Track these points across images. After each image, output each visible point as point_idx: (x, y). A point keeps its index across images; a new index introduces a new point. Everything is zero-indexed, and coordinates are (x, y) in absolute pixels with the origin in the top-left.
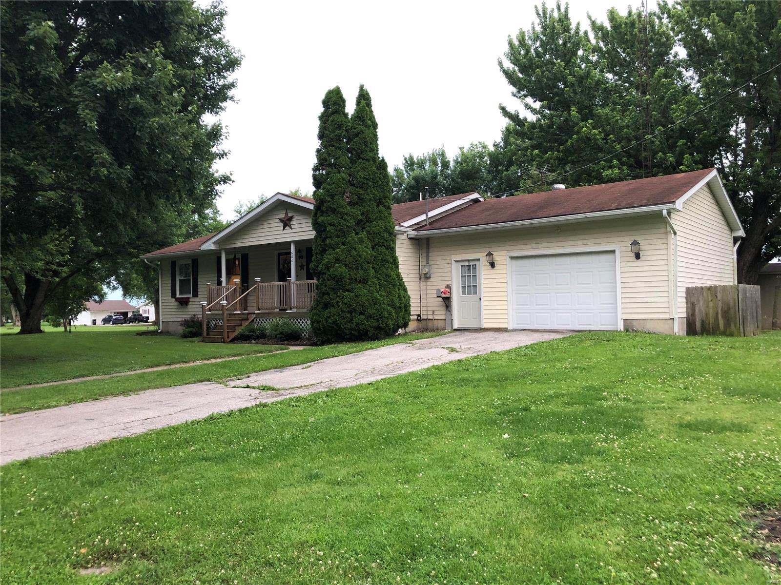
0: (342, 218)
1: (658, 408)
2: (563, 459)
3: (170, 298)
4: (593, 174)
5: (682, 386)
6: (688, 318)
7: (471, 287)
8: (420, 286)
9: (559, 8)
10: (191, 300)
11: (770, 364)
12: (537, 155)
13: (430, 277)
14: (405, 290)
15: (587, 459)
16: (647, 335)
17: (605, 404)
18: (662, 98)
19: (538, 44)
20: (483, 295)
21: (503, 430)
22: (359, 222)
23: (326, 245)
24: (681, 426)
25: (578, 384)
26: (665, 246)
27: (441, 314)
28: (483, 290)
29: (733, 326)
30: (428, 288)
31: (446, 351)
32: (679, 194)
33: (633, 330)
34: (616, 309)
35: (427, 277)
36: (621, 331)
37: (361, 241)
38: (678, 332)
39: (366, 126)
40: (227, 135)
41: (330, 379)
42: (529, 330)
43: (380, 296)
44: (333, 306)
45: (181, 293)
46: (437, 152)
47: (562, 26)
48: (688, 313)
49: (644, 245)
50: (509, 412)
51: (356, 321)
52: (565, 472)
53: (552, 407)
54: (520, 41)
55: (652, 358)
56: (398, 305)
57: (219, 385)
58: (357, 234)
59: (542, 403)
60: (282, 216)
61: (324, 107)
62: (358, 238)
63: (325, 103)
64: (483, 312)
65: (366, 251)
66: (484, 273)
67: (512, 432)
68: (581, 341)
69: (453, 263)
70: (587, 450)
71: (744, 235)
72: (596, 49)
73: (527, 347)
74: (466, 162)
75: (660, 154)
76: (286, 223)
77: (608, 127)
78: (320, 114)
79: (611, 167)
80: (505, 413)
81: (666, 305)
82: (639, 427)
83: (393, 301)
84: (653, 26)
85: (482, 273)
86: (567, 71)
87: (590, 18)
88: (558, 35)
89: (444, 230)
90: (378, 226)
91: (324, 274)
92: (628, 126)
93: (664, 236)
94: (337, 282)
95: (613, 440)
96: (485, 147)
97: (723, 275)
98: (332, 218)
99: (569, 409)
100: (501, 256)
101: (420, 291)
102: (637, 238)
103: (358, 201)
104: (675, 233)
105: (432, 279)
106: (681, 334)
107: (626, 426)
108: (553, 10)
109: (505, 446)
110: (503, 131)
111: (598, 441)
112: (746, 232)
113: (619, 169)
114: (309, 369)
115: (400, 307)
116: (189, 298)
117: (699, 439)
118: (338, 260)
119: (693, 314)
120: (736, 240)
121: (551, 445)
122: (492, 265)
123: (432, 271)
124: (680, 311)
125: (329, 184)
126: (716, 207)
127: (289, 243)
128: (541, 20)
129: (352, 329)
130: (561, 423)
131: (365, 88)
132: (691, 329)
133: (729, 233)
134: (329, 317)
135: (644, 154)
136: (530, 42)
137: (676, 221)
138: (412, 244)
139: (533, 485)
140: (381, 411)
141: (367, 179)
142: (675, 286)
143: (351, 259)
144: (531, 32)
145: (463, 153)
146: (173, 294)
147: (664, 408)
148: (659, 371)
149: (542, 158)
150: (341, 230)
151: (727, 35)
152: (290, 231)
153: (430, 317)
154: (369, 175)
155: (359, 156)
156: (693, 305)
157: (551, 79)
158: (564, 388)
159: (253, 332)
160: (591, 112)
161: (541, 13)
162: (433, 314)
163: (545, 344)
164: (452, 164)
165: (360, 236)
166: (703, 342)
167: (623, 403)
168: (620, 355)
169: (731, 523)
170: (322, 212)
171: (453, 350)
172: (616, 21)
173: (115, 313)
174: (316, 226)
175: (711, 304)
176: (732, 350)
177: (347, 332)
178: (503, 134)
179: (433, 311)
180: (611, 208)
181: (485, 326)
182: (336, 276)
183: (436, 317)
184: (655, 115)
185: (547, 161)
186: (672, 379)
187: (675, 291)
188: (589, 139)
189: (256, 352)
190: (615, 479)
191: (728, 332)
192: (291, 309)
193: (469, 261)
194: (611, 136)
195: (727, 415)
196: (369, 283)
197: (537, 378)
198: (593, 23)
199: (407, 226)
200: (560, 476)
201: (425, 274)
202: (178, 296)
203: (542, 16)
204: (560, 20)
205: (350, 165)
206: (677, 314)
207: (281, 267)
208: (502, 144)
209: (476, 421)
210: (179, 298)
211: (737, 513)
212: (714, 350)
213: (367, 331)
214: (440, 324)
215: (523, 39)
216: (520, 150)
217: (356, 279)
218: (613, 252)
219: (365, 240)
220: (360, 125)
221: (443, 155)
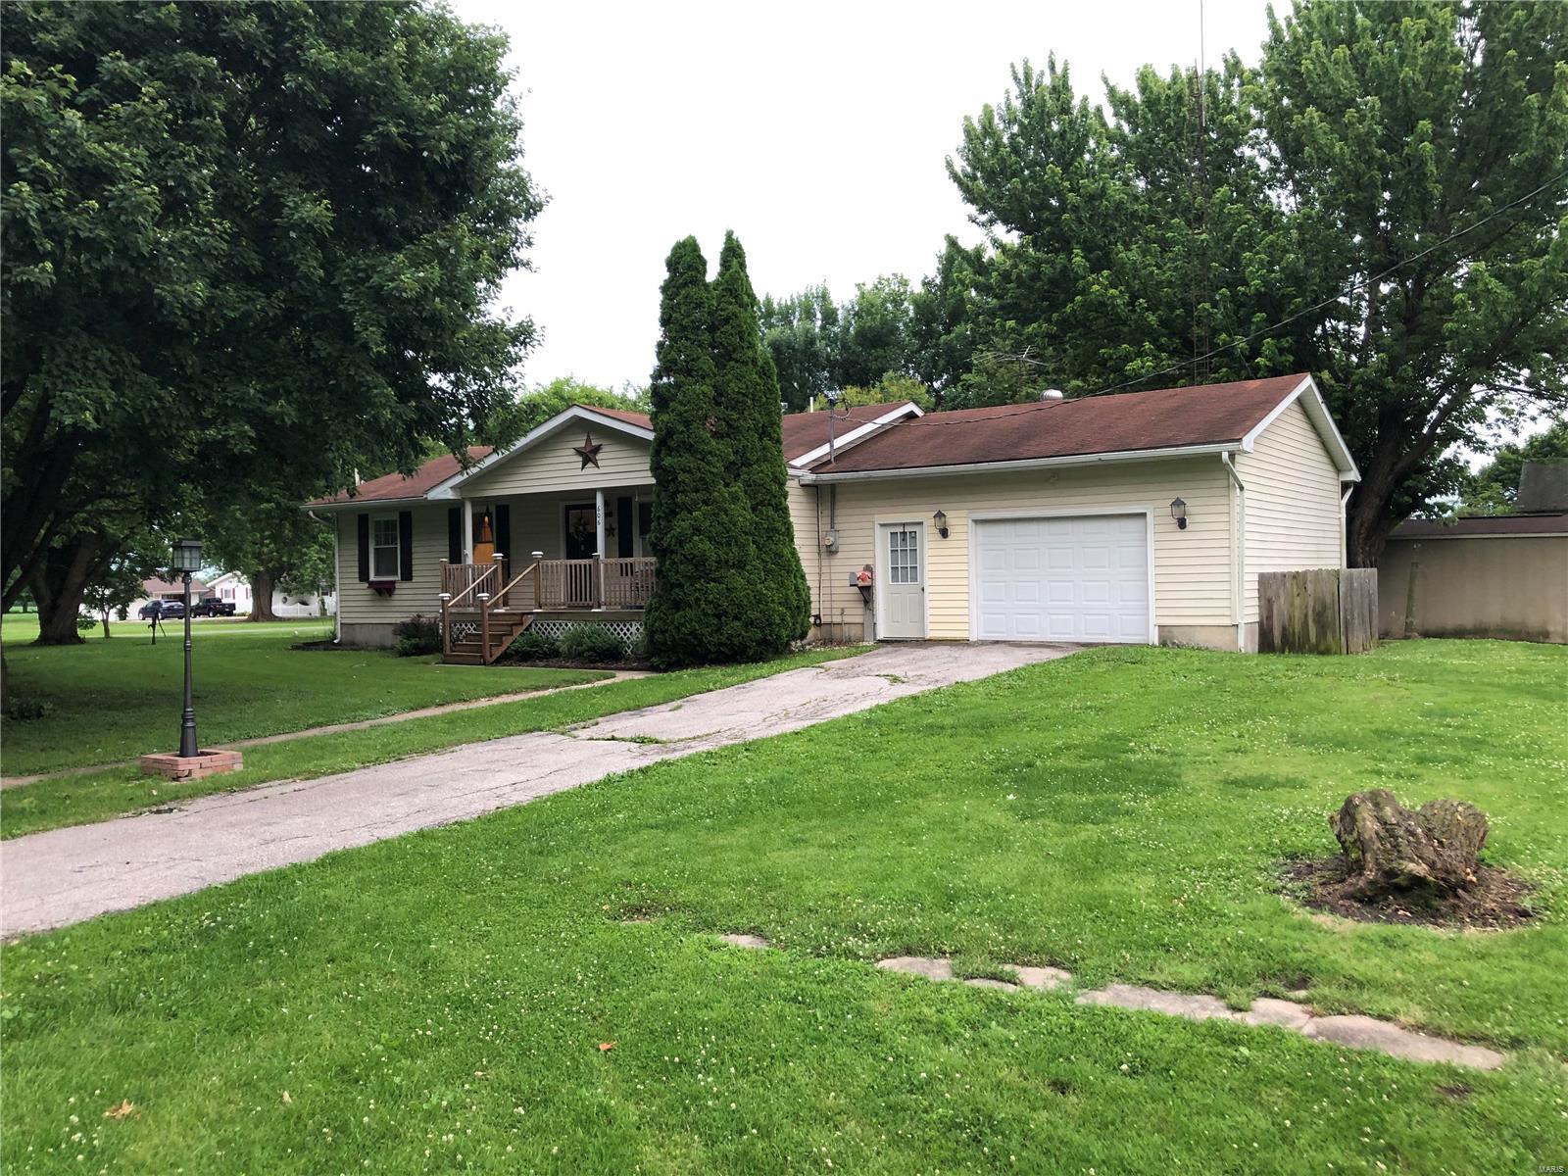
0: (702, 460)
1: (1201, 762)
2: (1086, 819)
3: (357, 581)
4: (1109, 364)
5: (1235, 733)
6: (1261, 623)
7: (906, 569)
8: (820, 567)
9: (1052, 68)
10: (397, 586)
11: (1363, 700)
12: (1013, 330)
13: (837, 552)
14: (803, 577)
15: (1114, 819)
16: (1194, 653)
17: (1132, 757)
18: (1228, 237)
19: (1015, 129)
20: (927, 583)
21: (1007, 791)
22: (730, 467)
23: (677, 505)
24: (1226, 782)
25: (1093, 731)
26: (1225, 509)
27: (855, 614)
28: (927, 574)
29: (1329, 636)
30: (834, 569)
31: (885, 682)
32: (1249, 423)
33: (1174, 643)
34: (1148, 609)
35: (831, 551)
36: (1154, 646)
37: (735, 498)
38: (1246, 647)
39: (741, 306)
40: (540, 339)
41: (730, 726)
42: (1004, 642)
43: (769, 589)
44: (690, 606)
45: (377, 573)
46: (814, 291)
47: (1058, 100)
48: (1261, 615)
49: (1195, 507)
50: (1008, 768)
51: (728, 631)
52: (1089, 832)
53: (1063, 762)
54: (984, 128)
55: (1199, 692)
56: (795, 603)
57: (563, 737)
58: (727, 485)
59: (1049, 757)
60: (581, 444)
61: (669, 270)
62: (730, 493)
63: (671, 264)
64: (928, 612)
65: (742, 514)
66: (930, 546)
67: (1017, 791)
68: (1092, 663)
69: (877, 527)
70: (1114, 810)
71: (1358, 479)
72: (1117, 138)
73: (1009, 674)
74: (869, 313)
75: (1224, 336)
76: (588, 457)
77: (1137, 282)
78: (662, 283)
79: (1140, 354)
80: (1004, 770)
81: (1226, 603)
82: (1175, 785)
83: (787, 598)
84: (1213, 94)
85: (927, 545)
86: (1067, 184)
87: (1106, 82)
88: (1050, 116)
89: (862, 474)
90: (762, 472)
91: (672, 552)
92: (1170, 284)
93: (1224, 492)
94: (696, 566)
95: (1143, 800)
96: (904, 283)
97: (1322, 548)
98: (687, 460)
99: (1086, 765)
100: (959, 518)
101: (820, 574)
102: (1181, 495)
103: (729, 431)
104: (1242, 488)
105: (839, 555)
106: (1250, 651)
107: (1159, 783)
108: (1042, 74)
109: (1012, 808)
110: (941, 257)
111: (1126, 801)
112: (1362, 472)
113: (1155, 357)
114: (679, 711)
115: (798, 607)
116: (394, 582)
117: (1244, 797)
118: (697, 530)
119: (1270, 617)
120: (1345, 486)
121: (1070, 806)
122: (944, 533)
123: (840, 541)
124: (1248, 612)
125: (681, 403)
126: (1313, 436)
127: (594, 491)
128: (1021, 91)
129: (720, 644)
130: (1078, 781)
131: (734, 237)
132: (1267, 643)
133: (1334, 475)
134: (683, 625)
135: (1196, 330)
136: (1001, 126)
137: (1243, 470)
138: (808, 495)
139: (1056, 844)
140: (836, 769)
141: (744, 395)
142: (1241, 573)
143: (720, 529)
144: (1003, 107)
145: (863, 294)
146: (363, 575)
147: (1208, 762)
148: (1207, 712)
149: (1021, 335)
150: (702, 479)
151: (1333, 146)
152: (596, 470)
153: (837, 619)
154: (747, 387)
155: (730, 355)
156: (1269, 601)
157: (1038, 194)
158: (1075, 735)
159: (537, 646)
160: (1107, 254)
161: (1021, 76)
162: (842, 614)
163: (1037, 669)
164: (840, 314)
165: (733, 489)
166: (1278, 663)
167: (1156, 757)
168: (1152, 686)
169: (1259, 869)
170: (670, 450)
171: (895, 680)
172: (1151, 92)
173: (163, 596)
174: (656, 469)
175: (1297, 601)
176: (1319, 680)
177: (713, 649)
178: (940, 262)
179: (843, 609)
180: (1139, 445)
181: (930, 635)
182: (695, 556)
183: (847, 619)
184: (1216, 269)
185: (1030, 340)
186: (1224, 723)
187: (1241, 580)
188: (1103, 304)
189: (568, 683)
190: (1144, 837)
191: (1322, 648)
192: (599, 607)
193: (904, 525)
194: (1141, 300)
195: (1284, 769)
196: (748, 567)
197: (1036, 724)
198: (1112, 91)
199: (801, 464)
200: (1083, 835)
201: (828, 546)
202: (372, 577)
203: (1023, 82)
204: (1054, 89)
205: (715, 370)
206: (1242, 618)
207: (572, 530)
208: (938, 281)
209: (968, 780)
210: (373, 582)
211: (1266, 861)
212: (1291, 678)
213: (746, 646)
214: (855, 632)
215: (990, 121)
216: (980, 314)
217: (727, 562)
218: (1144, 515)
219: (741, 495)
220: (731, 303)
221: (824, 297)
